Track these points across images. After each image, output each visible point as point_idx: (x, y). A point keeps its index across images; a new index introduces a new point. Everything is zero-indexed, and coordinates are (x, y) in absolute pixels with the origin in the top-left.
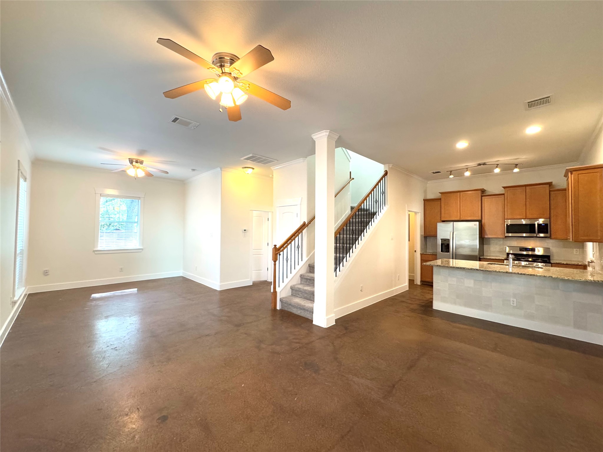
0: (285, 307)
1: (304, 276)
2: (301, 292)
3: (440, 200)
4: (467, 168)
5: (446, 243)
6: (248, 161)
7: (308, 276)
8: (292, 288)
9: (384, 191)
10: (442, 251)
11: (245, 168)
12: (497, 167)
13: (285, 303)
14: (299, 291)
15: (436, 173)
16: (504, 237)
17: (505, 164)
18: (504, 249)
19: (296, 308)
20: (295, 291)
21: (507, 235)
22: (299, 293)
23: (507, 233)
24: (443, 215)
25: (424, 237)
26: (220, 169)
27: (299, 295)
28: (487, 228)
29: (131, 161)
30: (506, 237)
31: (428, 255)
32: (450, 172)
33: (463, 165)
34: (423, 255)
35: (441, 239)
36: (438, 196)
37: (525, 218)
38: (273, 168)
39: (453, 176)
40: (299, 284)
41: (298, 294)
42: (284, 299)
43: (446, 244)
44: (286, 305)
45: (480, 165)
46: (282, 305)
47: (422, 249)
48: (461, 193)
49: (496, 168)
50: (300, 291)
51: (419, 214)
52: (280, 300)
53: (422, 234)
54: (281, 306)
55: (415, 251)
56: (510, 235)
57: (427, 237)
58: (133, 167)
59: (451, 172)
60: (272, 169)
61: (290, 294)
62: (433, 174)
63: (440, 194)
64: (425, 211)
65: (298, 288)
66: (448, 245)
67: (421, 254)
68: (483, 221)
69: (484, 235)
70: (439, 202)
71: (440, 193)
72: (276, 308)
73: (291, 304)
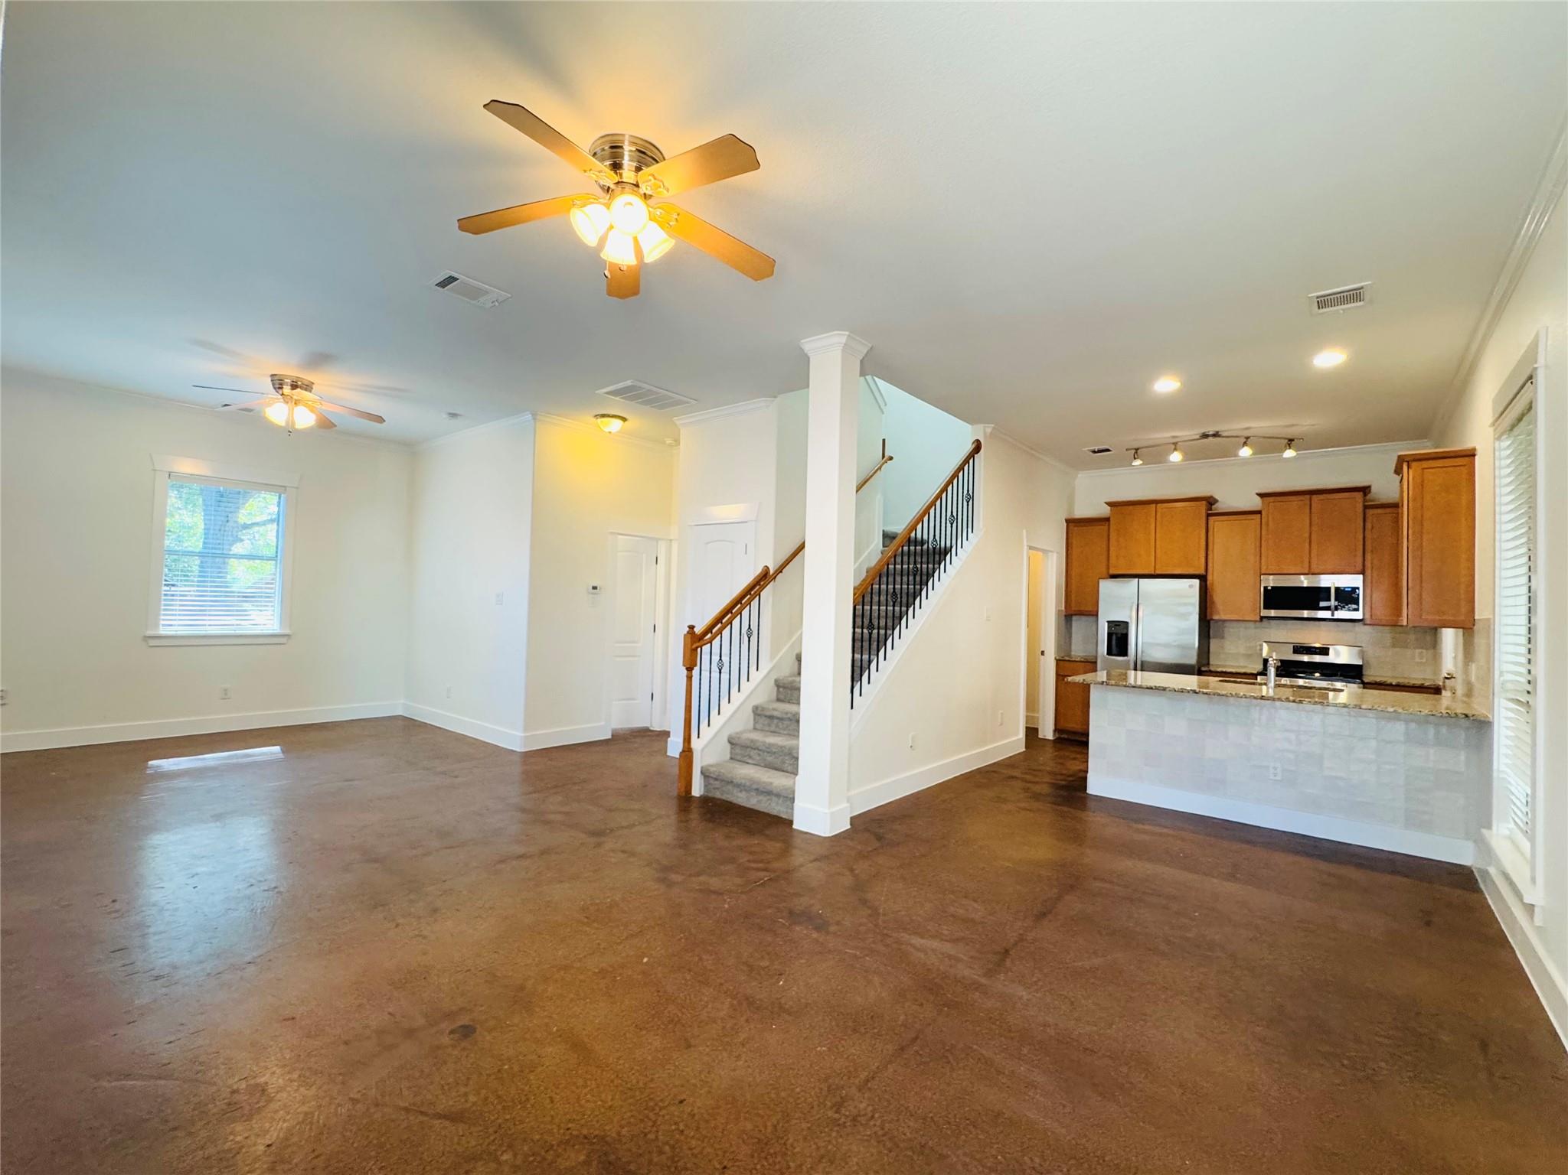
0: (714, 789)
1: (763, 709)
2: (756, 751)
3: (1107, 523)
4: (1175, 444)
5: (1120, 630)
6: (617, 398)
7: (774, 709)
8: (732, 742)
9: (971, 492)
10: (1109, 653)
11: (603, 416)
12: (1245, 444)
13: (716, 779)
14: (752, 748)
15: (1100, 451)
16: (1258, 618)
17: (1264, 437)
18: (1258, 648)
19: (746, 790)
20: (740, 749)
21: (1265, 613)
22: (753, 753)
23: (1265, 608)
24: (1113, 560)
25: (1066, 616)
26: (530, 416)
27: (753, 759)
28: (1218, 597)
29: (278, 383)
30: (1262, 618)
31: (1075, 662)
32: (1134, 451)
33: (1166, 435)
34: (1061, 663)
35: (1108, 622)
36: (1104, 511)
37: (1306, 572)
38: (679, 421)
39: (1141, 462)
40: (750, 731)
41: (750, 757)
42: (712, 769)
43: (1120, 636)
44: (717, 784)
45: (1205, 436)
46: (705, 786)
47: (1059, 647)
48: (1159, 505)
49: (1243, 446)
50: (755, 749)
51: (1055, 555)
52: (702, 773)
53: (1060, 608)
54: (703, 789)
55: (1043, 653)
56: (1273, 613)
57: (1074, 617)
58: (282, 400)
59: (1136, 452)
60: (678, 423)
61: (728, 756)
62: (1091, 453)
63: (1108, 508)
64: (1070, 547)
65: (748, 739)
66: (1125, 637)
67: (1058, 661)
68: (1209, 578)
69: (1211, 615)
70: (1106, 527)
71: (1107, 503)
72: (691, 793)
73: (732, 782)
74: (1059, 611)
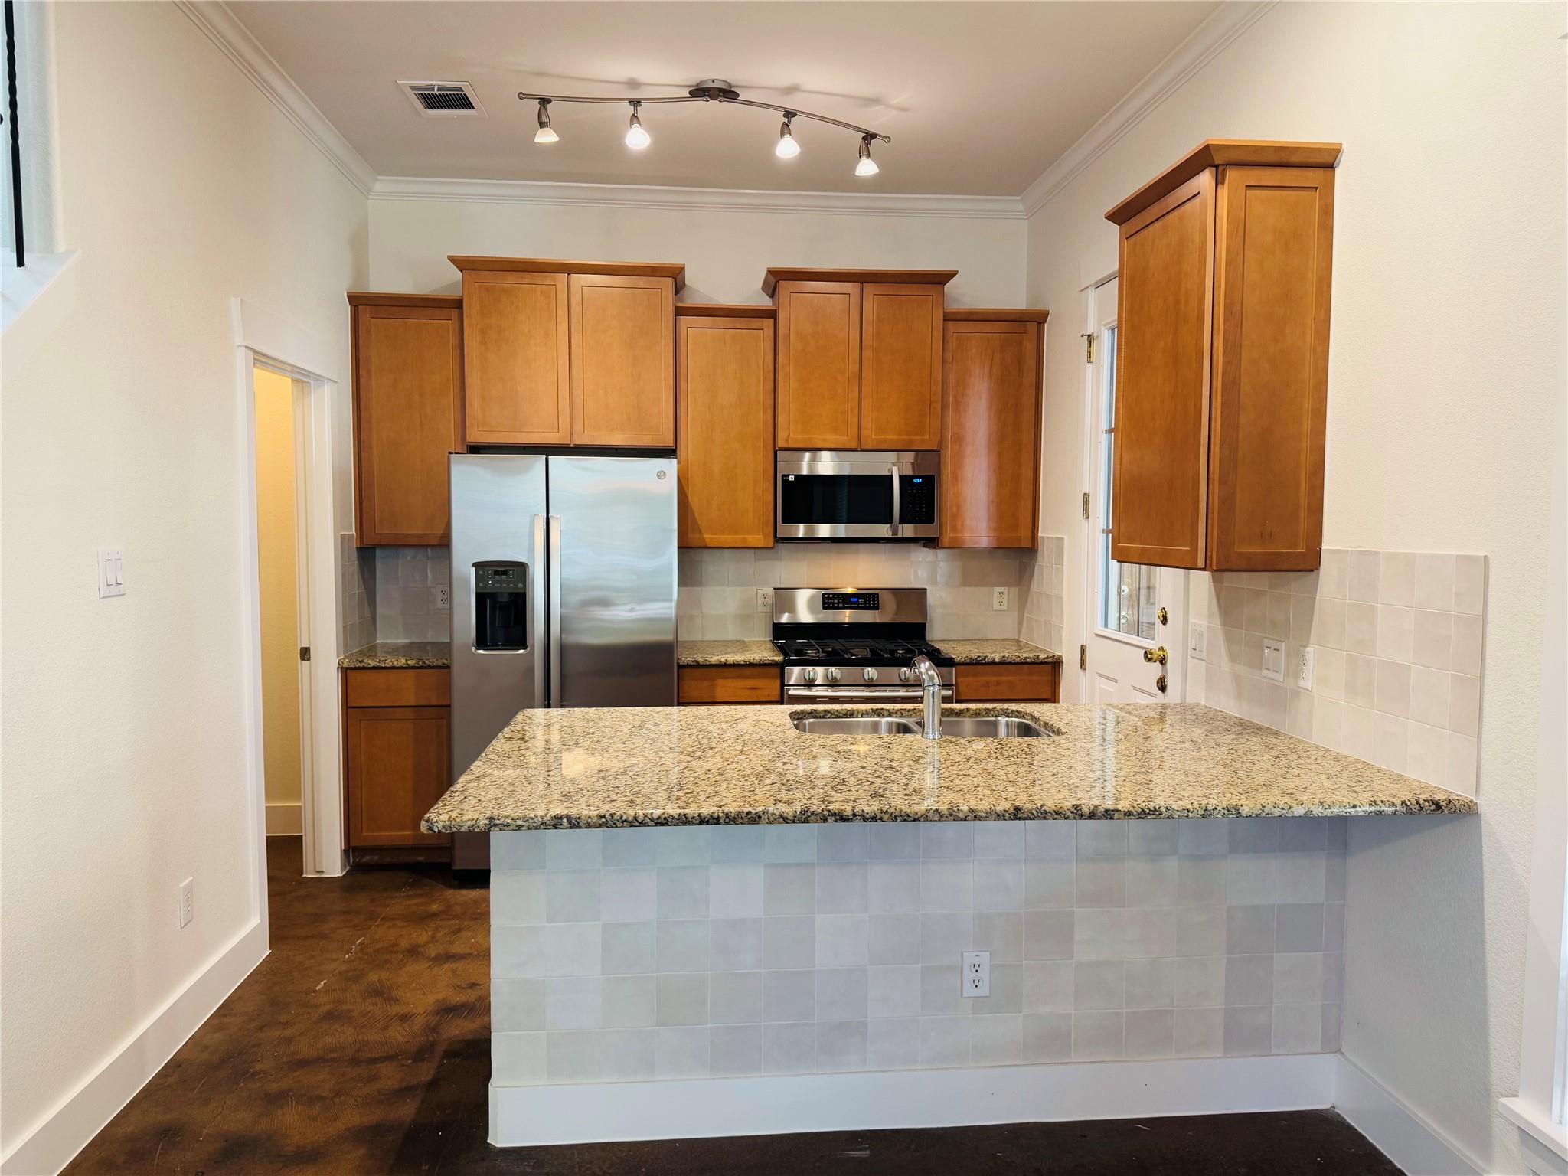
3: (455, 313)
4: (636, 102)
5: (503, 586)
10: (481, 642)
16: (771, 542)
17: (823, 119)
21: (783, 530)
23: (784, 522)
24: (474, 407)
25: (359, 548)
28: (697, 497)
30: (778, 541)
31: (393, 675)
34: (356, 678)
35: (475, 565)
36: (445, 280)
37: (853, 444)
43: (505, 599)
45: (702, 92)
47: (347, 631)
48: (573, 277)
51: (327, 389)
53: (346, 529)
55: (305, 654)
56: (799, 530)
57: (378, 553)
59: (545, 109)
63: (457, 275)
64: (363, 372)
66: (518, 602)
67: (345, 672)
68: (682, 454)
70: (451, 324)
71: (453, 259)
74: (343, 536)
